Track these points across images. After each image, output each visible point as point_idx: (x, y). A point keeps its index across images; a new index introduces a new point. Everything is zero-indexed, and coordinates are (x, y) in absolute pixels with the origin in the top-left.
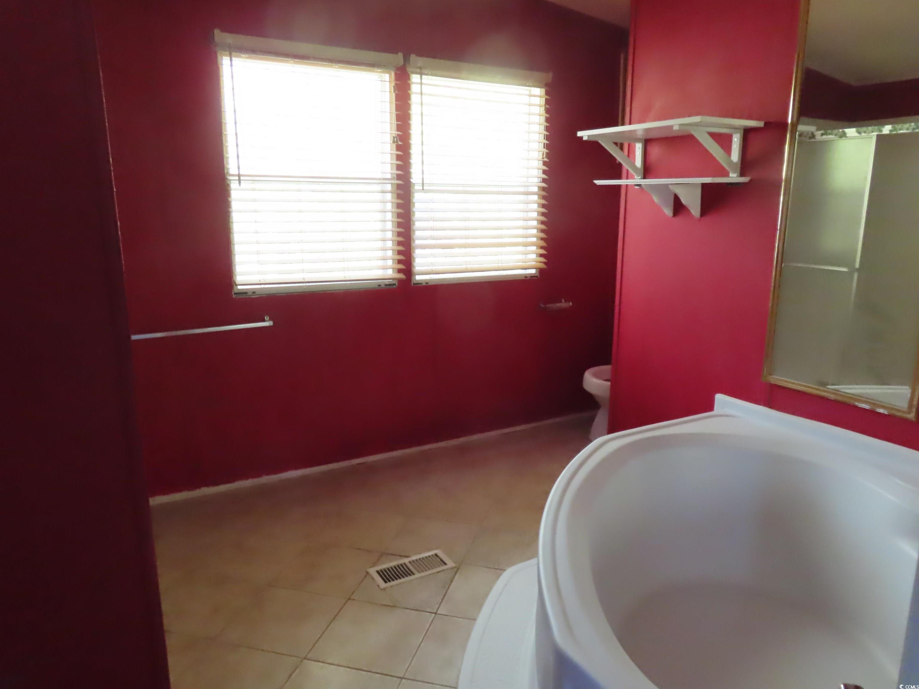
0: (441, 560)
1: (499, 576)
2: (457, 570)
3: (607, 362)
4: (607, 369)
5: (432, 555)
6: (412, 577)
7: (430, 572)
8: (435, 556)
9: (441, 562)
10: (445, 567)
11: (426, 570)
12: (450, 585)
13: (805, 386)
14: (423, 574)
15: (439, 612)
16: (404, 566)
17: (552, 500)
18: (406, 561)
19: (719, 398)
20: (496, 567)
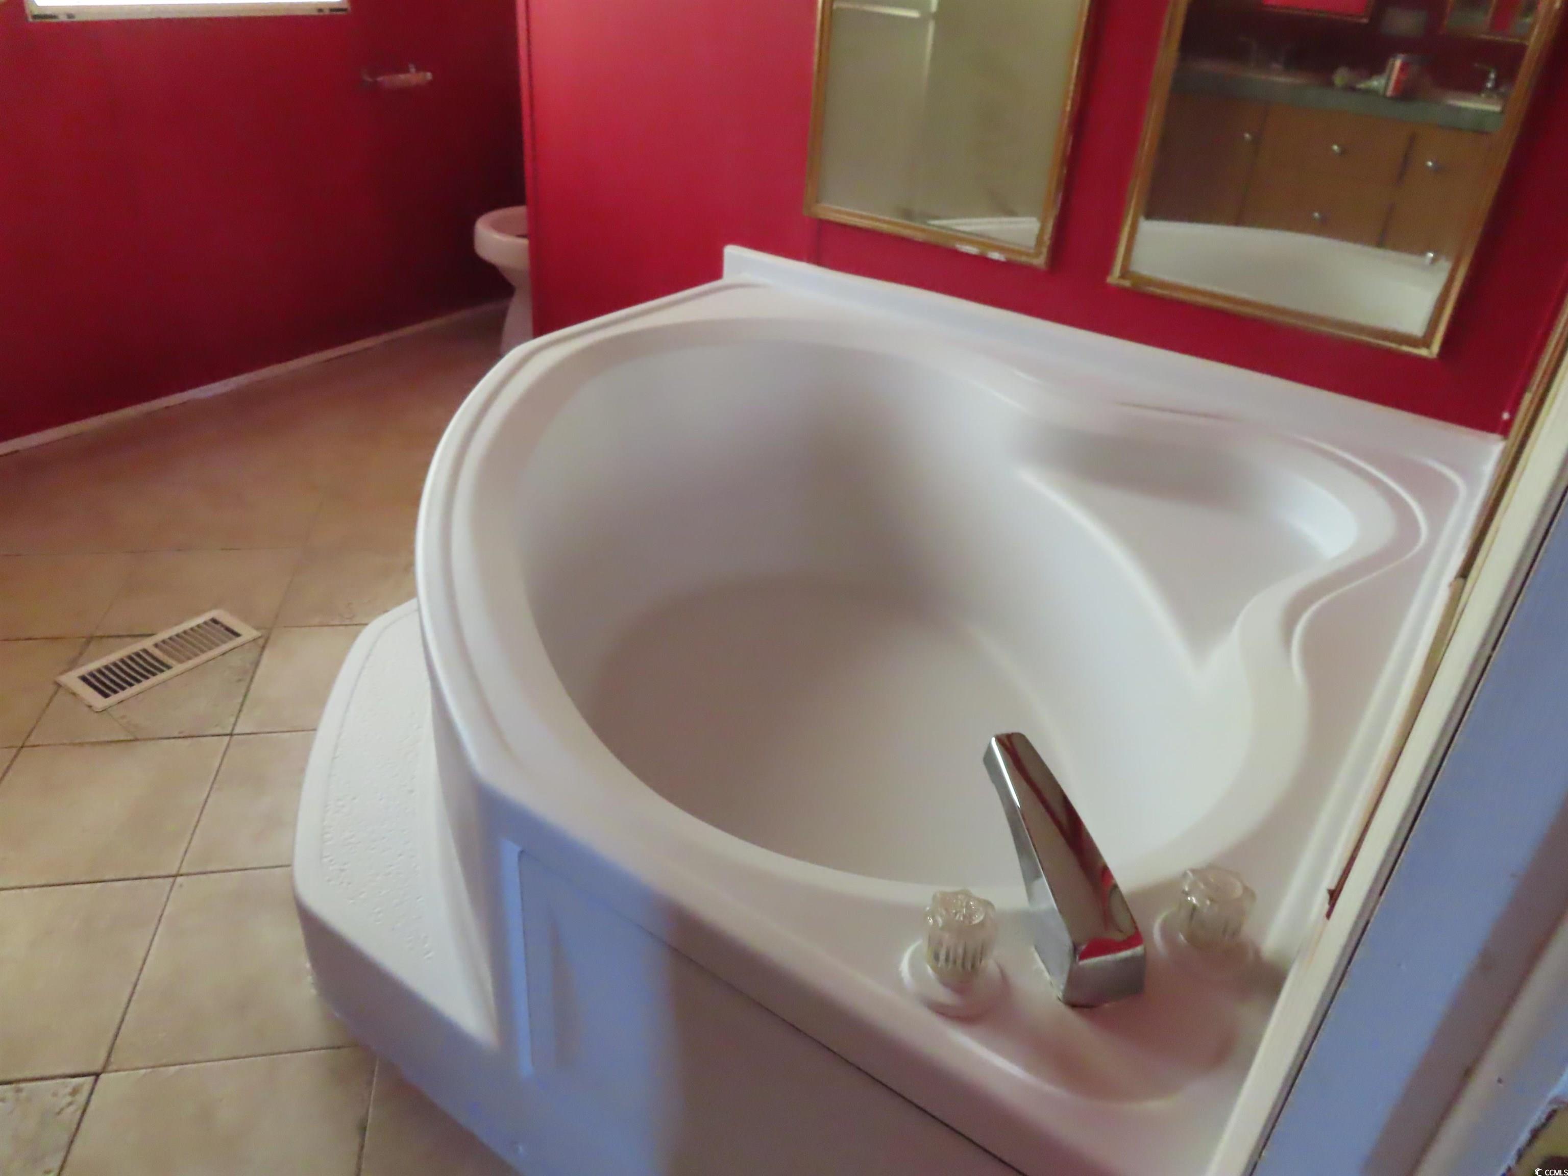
0: (228, 629)
1: (355, 637)
2: (262, 644)
3: (516, 200)
4: (520, 211)
5: (205, 623)
6: (167, 674)
7: (204, 657)
8: (213, 624)
9: (227, 633)
10: (238, 641)
11: (196, 655)
12: (254, 672)
13: (872, 219)
14: (190, 664)
15: (237, 731)
16: (144, 655)
17: (434, 485)
18: (147, 644)
19: (733, 254)
20: (347, 622)
